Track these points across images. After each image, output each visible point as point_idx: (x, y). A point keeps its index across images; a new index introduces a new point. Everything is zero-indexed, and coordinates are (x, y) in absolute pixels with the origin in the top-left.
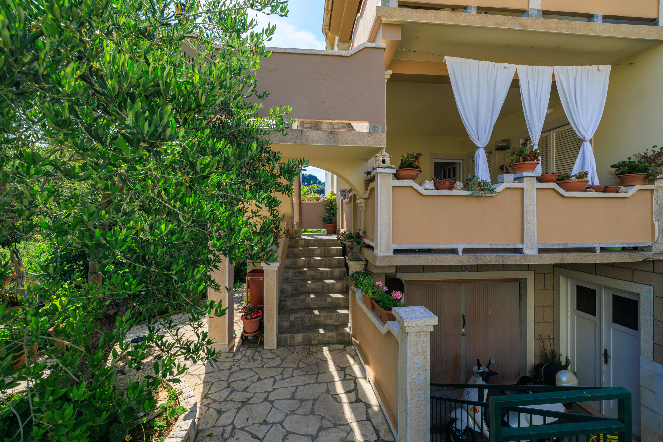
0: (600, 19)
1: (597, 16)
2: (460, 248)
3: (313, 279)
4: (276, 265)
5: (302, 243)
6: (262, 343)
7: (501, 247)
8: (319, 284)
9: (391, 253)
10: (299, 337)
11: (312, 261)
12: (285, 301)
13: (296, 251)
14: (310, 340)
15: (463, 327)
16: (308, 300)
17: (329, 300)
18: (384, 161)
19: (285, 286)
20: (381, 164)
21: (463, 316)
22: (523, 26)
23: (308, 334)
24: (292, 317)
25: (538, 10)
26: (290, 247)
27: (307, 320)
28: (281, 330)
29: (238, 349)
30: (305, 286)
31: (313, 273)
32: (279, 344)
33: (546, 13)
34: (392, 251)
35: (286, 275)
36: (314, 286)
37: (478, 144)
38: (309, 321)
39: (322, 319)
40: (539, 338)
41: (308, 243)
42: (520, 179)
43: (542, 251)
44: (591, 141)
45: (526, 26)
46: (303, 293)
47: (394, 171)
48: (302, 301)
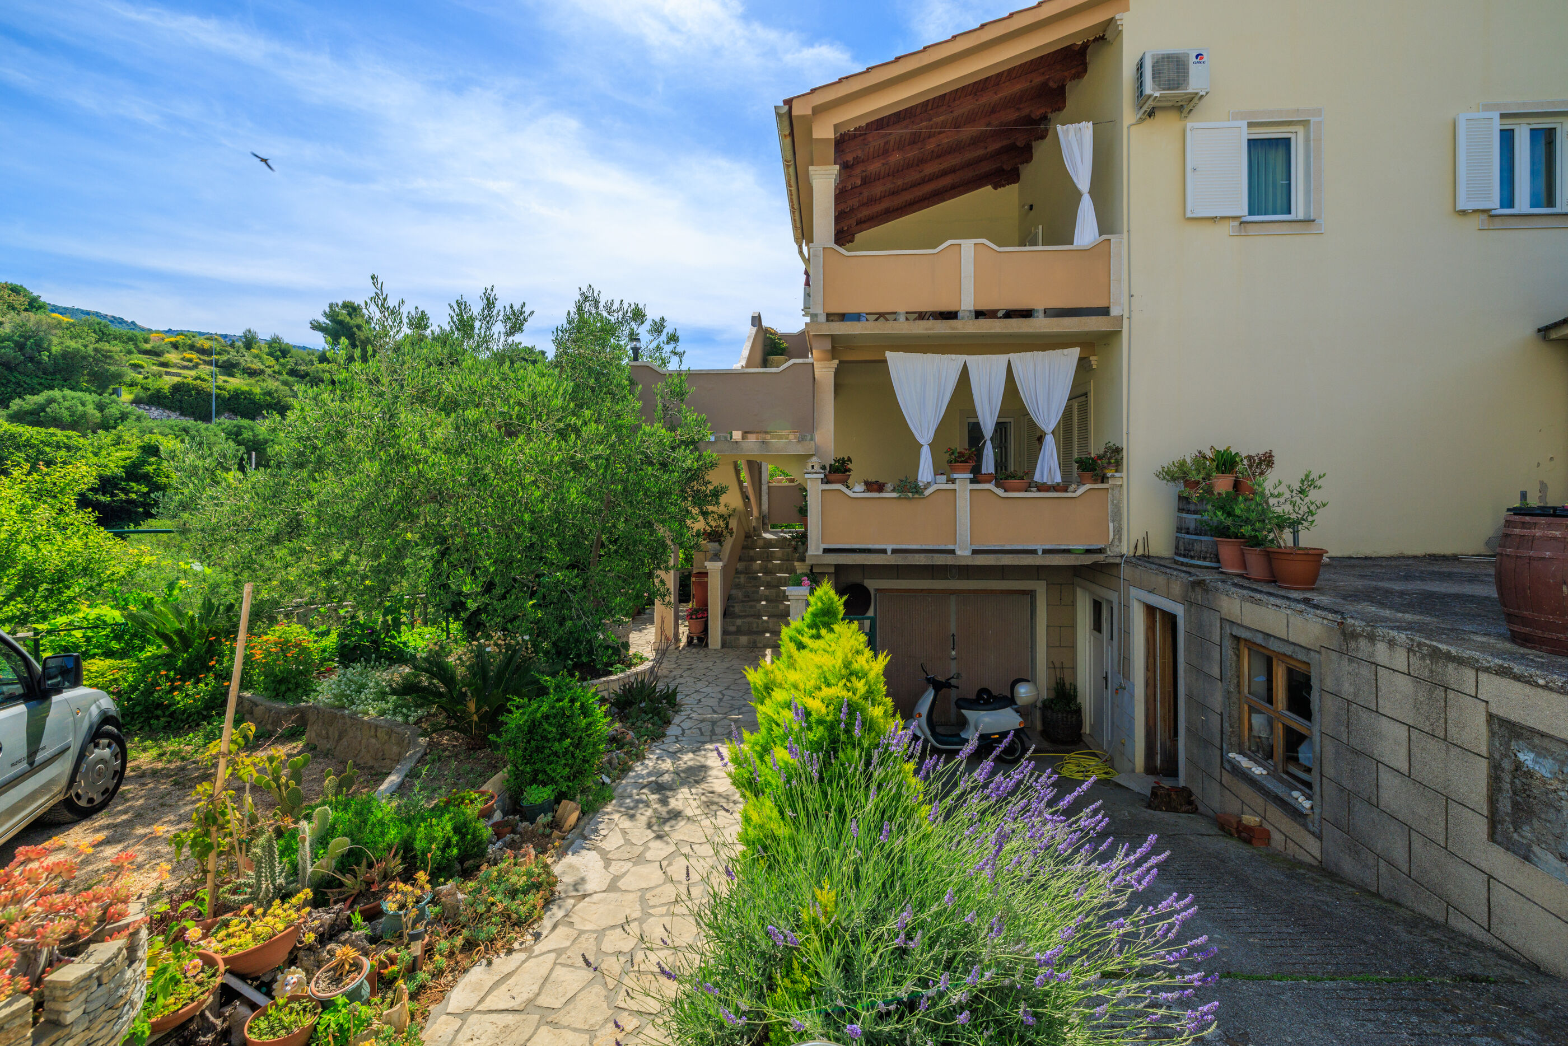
0: (1041, 314)
1: (1037, 311)
2: (889, 548)
3: (768, 586)
4: (719, 565)
5: (761, 543)
6: (707, 645)
7: (931, 547)
8: (774, 591)
9: (820, 552)
10: (744, 640)
11: (770, 565)
12: (733, 607)
13: (752, 553)
14: (755, 642)
15: (953, 649)
16: (758, 607)
17: (781, 607)
18: (813, 467)
19: (734, 592)
20: (810, 469)
21: (953, 635)
22: (953, 329)
23: (754, 637)
24: (739, 622)
25: (970, 311)
26: (744, 548)
27: (755, 625)
28: (725, 632)
29: (683, 649)
30: (757, 592)
31: (769, 578)
32: (724, 645)
33: (979, 314)
34: (821, 551)
35: (737, 580)
36: (767, 592)
37: (921, 441)
38: (757, 627)
39: (771, 625)
40: (1052, 666)
41: (769, 543)
42: (953, 481)
43: (975, 552)
44: (1053, 433)
45: (957, 329)
46: (754, 601)
47: (822, 476)
48: (751, 607)
